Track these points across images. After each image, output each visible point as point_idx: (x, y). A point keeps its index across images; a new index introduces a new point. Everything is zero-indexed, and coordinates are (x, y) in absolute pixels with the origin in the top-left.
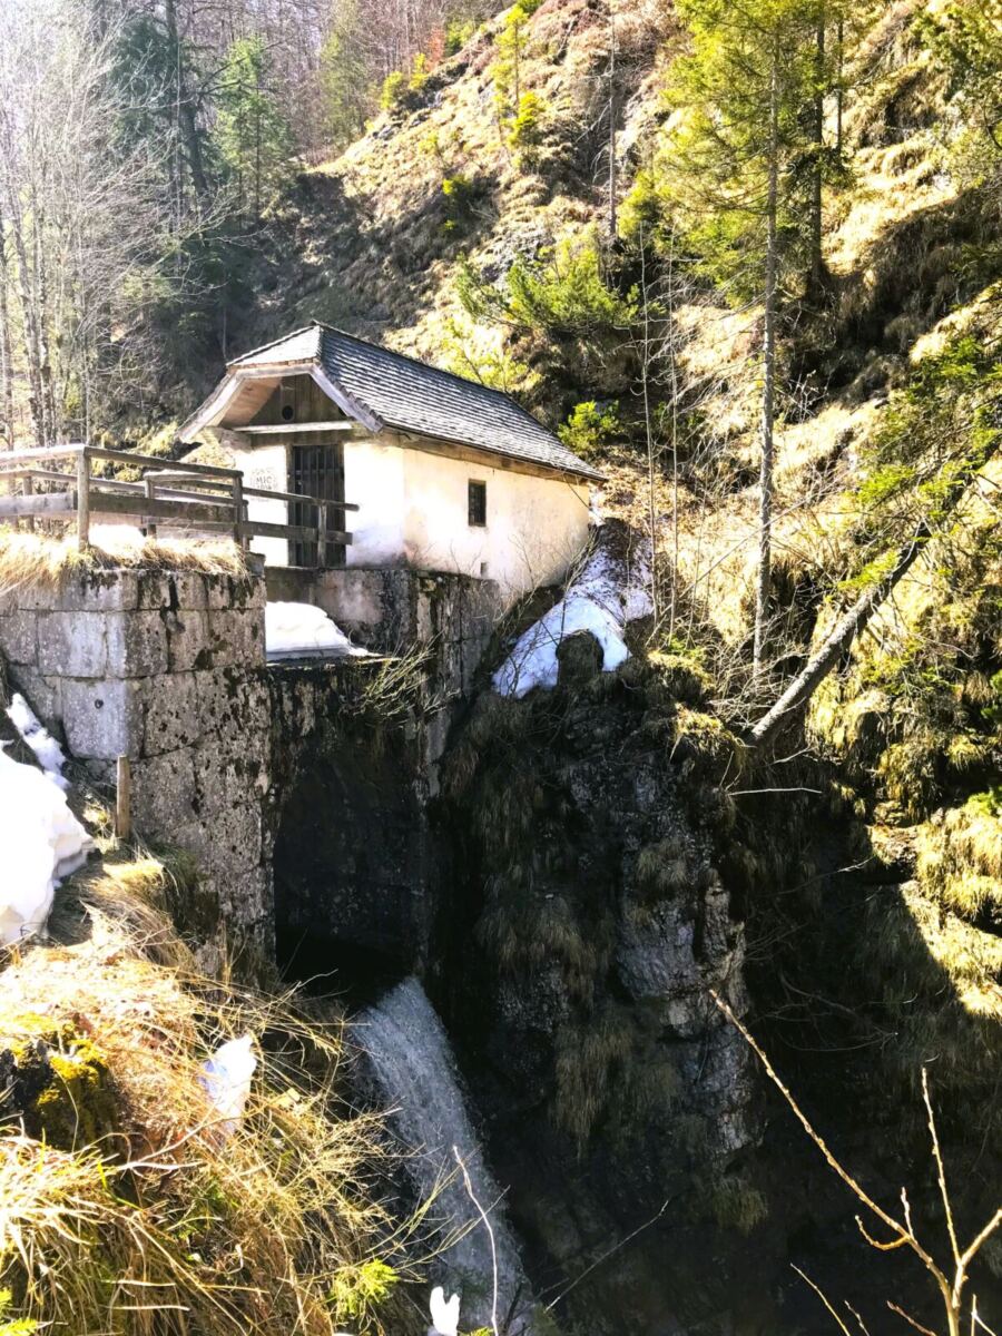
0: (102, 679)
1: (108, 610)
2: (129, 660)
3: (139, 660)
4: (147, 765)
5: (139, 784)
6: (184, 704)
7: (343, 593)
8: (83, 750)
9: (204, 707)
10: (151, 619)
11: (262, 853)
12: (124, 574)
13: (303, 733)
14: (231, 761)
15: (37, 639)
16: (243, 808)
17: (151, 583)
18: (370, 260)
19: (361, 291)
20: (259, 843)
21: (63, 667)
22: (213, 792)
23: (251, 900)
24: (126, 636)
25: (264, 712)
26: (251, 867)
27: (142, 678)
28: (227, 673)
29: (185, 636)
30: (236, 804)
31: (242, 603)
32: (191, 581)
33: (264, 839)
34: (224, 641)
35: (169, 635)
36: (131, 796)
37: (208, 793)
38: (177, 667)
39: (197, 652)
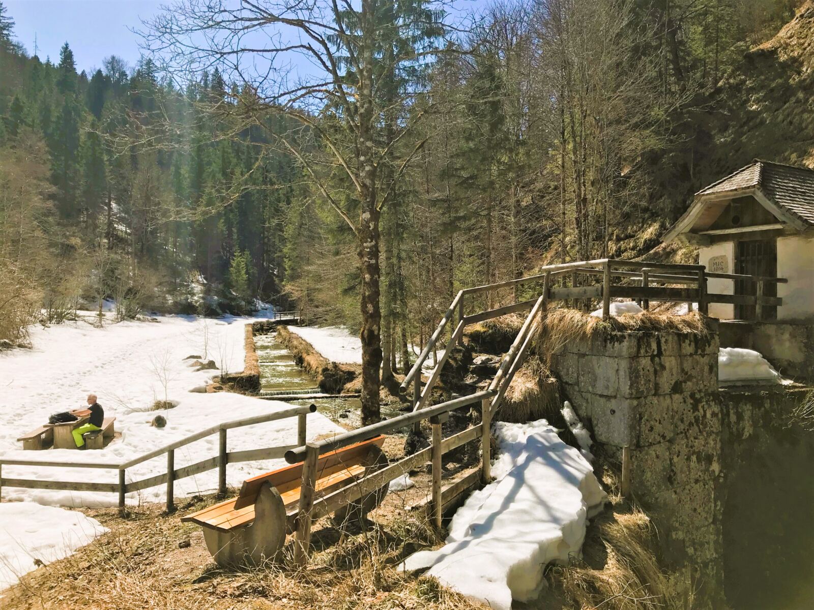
0: (615, 397)
1: (619, 356)
2: (631, 388)
3: (637, 387)
4: (641, 452)
5: (636, 463)
6: (664, 415)
7: (774, 340)
8: (603, 438)
9: (677, 417)
10: (645, 362)
11: (715, 516)
12: (630, 335)
13: (744, 437)
14: (694, 453)
15: (578, 370)
16: (702, 484)
17: (645, 340)
18: (798, 101)
19: (791, 123)
20: (713, 508)
21: (592, 388)
22: (681, 472)
23: (706, 546)
24: (630, 373)
25: (716, 422)
26: (706, 523)
27: (639, 398)
28: (692, 396)
29: (666, 374)
30: (697, 481)
31: (703, 350)
32: (670, 338)
33: (716, 506)
34: (691, 375)
35: (656, 372)
36: (631, 470)
37: (678, 472)
38: (660, 391)
39: (673, 382)
